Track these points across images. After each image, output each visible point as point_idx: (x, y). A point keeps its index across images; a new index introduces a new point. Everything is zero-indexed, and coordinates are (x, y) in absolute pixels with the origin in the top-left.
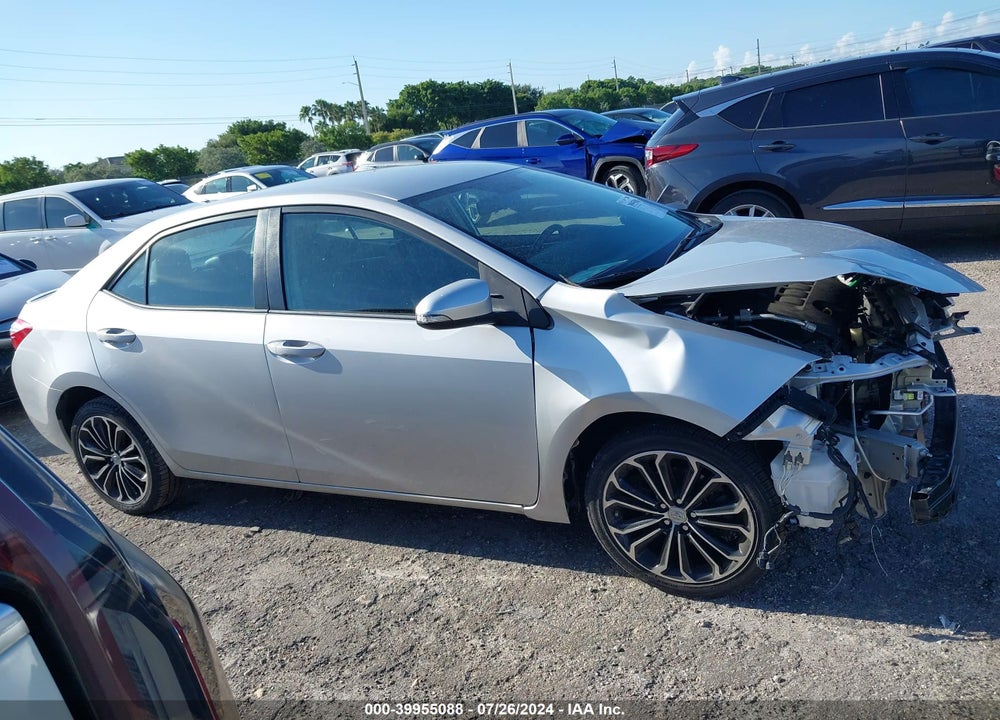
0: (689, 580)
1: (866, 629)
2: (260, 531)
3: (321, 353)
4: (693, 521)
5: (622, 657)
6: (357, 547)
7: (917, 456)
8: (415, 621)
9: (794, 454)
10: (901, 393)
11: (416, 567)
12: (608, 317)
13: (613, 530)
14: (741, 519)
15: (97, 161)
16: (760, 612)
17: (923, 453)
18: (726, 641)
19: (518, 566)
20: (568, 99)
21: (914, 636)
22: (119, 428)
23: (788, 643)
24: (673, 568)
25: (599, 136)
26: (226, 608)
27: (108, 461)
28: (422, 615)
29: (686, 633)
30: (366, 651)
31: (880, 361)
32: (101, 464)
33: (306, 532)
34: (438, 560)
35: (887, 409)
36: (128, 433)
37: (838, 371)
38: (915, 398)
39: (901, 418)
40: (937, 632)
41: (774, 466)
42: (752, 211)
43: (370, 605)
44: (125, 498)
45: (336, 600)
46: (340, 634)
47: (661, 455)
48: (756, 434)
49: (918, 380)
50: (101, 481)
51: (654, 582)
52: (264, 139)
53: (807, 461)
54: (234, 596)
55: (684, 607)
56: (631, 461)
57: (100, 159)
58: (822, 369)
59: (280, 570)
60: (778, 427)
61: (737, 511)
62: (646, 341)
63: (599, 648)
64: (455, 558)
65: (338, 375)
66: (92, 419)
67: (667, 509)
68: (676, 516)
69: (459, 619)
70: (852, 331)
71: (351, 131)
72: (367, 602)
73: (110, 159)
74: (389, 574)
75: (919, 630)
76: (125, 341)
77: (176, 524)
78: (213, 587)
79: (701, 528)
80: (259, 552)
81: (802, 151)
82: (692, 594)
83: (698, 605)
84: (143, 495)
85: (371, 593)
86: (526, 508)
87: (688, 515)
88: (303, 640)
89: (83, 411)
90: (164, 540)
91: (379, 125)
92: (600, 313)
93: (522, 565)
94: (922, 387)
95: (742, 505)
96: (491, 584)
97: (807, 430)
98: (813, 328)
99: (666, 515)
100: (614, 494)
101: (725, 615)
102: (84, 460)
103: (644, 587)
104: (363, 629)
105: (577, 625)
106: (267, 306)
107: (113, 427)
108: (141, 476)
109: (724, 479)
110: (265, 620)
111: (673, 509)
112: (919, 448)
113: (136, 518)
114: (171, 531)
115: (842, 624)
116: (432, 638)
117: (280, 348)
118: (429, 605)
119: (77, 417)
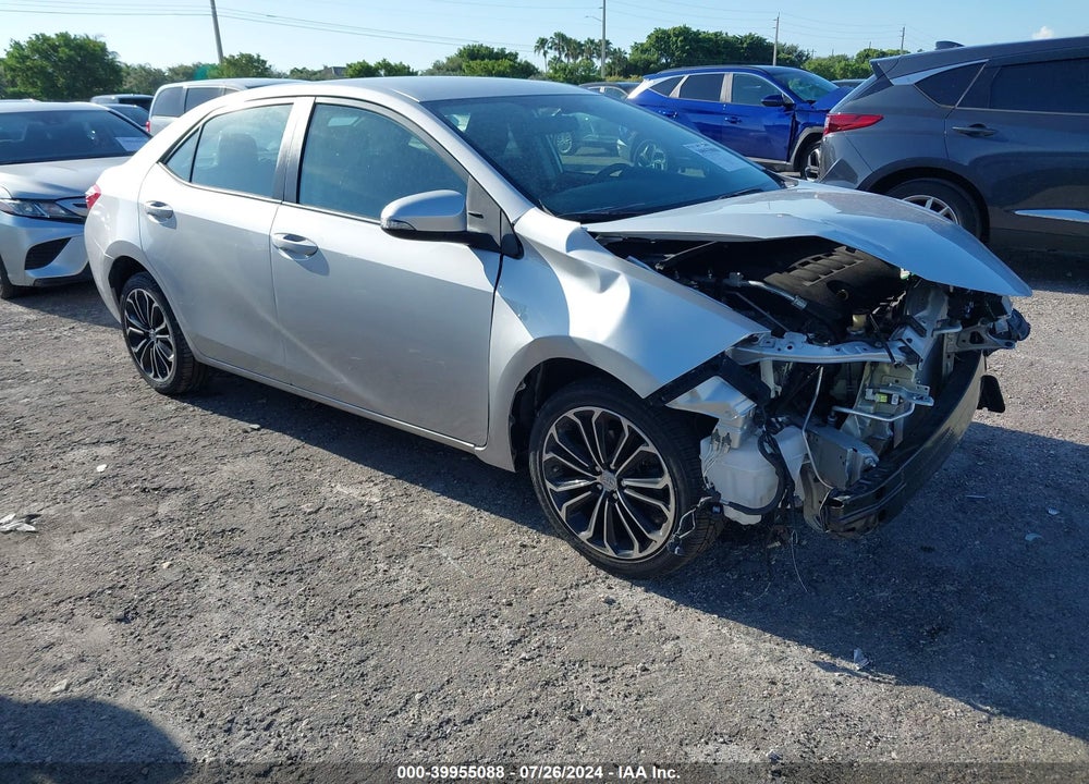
0: (611, 553)
1: (769, 643)
2: (258, 429)
3: (314, 251)
4: (621, 488)
5: (506, 611)
6: (334, 460)
7: (861, 464)
8: (341, 535)
9: (722, 434)
10: (874, 393)
11: (375, 490)
12: (568, 251)
13: (549, 485)
14: (663, 495)
15: (322, 68)
16: (672, 602)
17: (867, 461)
18: (617, 621)
19: (467, 508)
20: (837, 68)
21: (815, 662)
22: (155, 304)
23: (678, 638)
24: (597, 538)
25: (812, 102)
26: (186, 489)
27: (146, 335)
28: (350, 533)
29: (584, 605)
30: (279, 552)
31: (838, 346)
32: (141, 338)
33: (299, 438)
34: (400, 486)
35: (851, 408)
36: (162, 310)
37: (786, 349)
38: (889, 401)
39: (869, 421)
40: (844, 663)
41: (703, 443)
42: (929, 203)
43: (310, 514)
44: (156, 376)
45: (283, 503)
46: (266, 532)
47: (598, 411)
48: (681, 403)
49: (897, 381)
50: (139, 354)
51: (580, 548)
52: (490, 67)
53: (736, 443)
54: (200, 480)
55: (600, 580)
56: (570, 414)
57: (326, 67)
58: (771, 345)
59: (253, 467)
60: (709, 399)
61: (660, 486)
62: (598, 283)
63: (491, 597)
64: (415, 489)
65: (323, 277)
66: (135, 291)
67: (600, 473)
68: (607, 481)
69: (380, 543)
70: (854, 319)
71: (585, 71)
72: (309, 510)
73: (335, 68)
74: (345, 491)
75: (826, 658)
76: (166, 217)
77: (191, 409)
78: (187, 469)
79: (627, 497)
80: (248, 447)
81: (1003, 140)
82: (614, 569)
83: (613, 581)
84: (169, 374)
85: (317, 503)
86: (477, 448)
87: (619, 481)
88: (232, 530)
89: (130, 282)
90: (173, 420)
91: (618, 69)
92: (561, 247)
93: (473, 509)
94: (899, 389)
95: (665, 481)
96: (431, 519)
97: (737, 408)
98: (802, 304)
99: (598, 479)
100: (555, 448)
101: (632, 597)
102: (128, 331)
103: (572, 553)
104: (290, 532)
105: (484, 573)
106: (282, 196)
107: (151, 302)
108: (169, 356)
109: (651, 449)
110: (211, 506)
111: (606, 473)
112: (866, 455)
113: (162, 397)
114: (185, 413)
115: (748, 634)
116: (345, 554)
117: (280, 238)
118: (363, 525)
119: (125, 288)
